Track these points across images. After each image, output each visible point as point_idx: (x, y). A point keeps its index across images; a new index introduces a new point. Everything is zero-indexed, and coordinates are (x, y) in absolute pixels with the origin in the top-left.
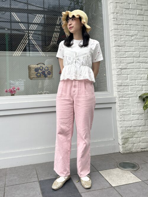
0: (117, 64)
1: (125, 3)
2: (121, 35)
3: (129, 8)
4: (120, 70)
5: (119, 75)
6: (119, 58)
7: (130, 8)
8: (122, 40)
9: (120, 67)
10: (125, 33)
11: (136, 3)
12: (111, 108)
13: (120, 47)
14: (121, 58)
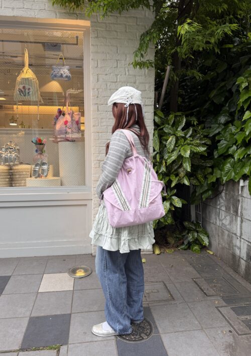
0: (95, 155)
1: (112, 75)
2: (102, 119)
3: (115, 81)
4: (98, 162)
5: (96, 168)
6: (98, 147)
7: (118, 80)
8: (104, 124)
9: (99, 158)
10: (108, 115)
11: (127, 74)
12: (86, 205)
13: (100, 134)
14: (101, 148)
